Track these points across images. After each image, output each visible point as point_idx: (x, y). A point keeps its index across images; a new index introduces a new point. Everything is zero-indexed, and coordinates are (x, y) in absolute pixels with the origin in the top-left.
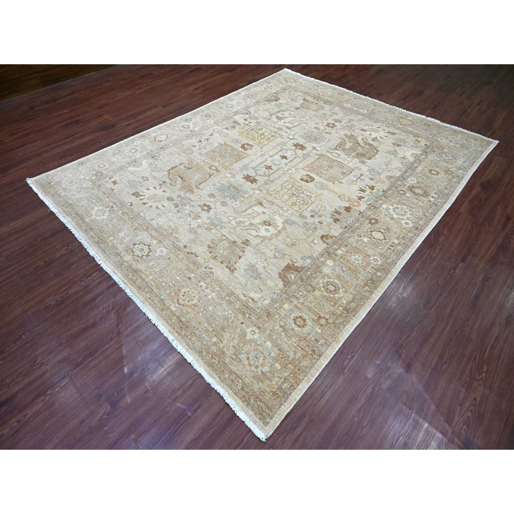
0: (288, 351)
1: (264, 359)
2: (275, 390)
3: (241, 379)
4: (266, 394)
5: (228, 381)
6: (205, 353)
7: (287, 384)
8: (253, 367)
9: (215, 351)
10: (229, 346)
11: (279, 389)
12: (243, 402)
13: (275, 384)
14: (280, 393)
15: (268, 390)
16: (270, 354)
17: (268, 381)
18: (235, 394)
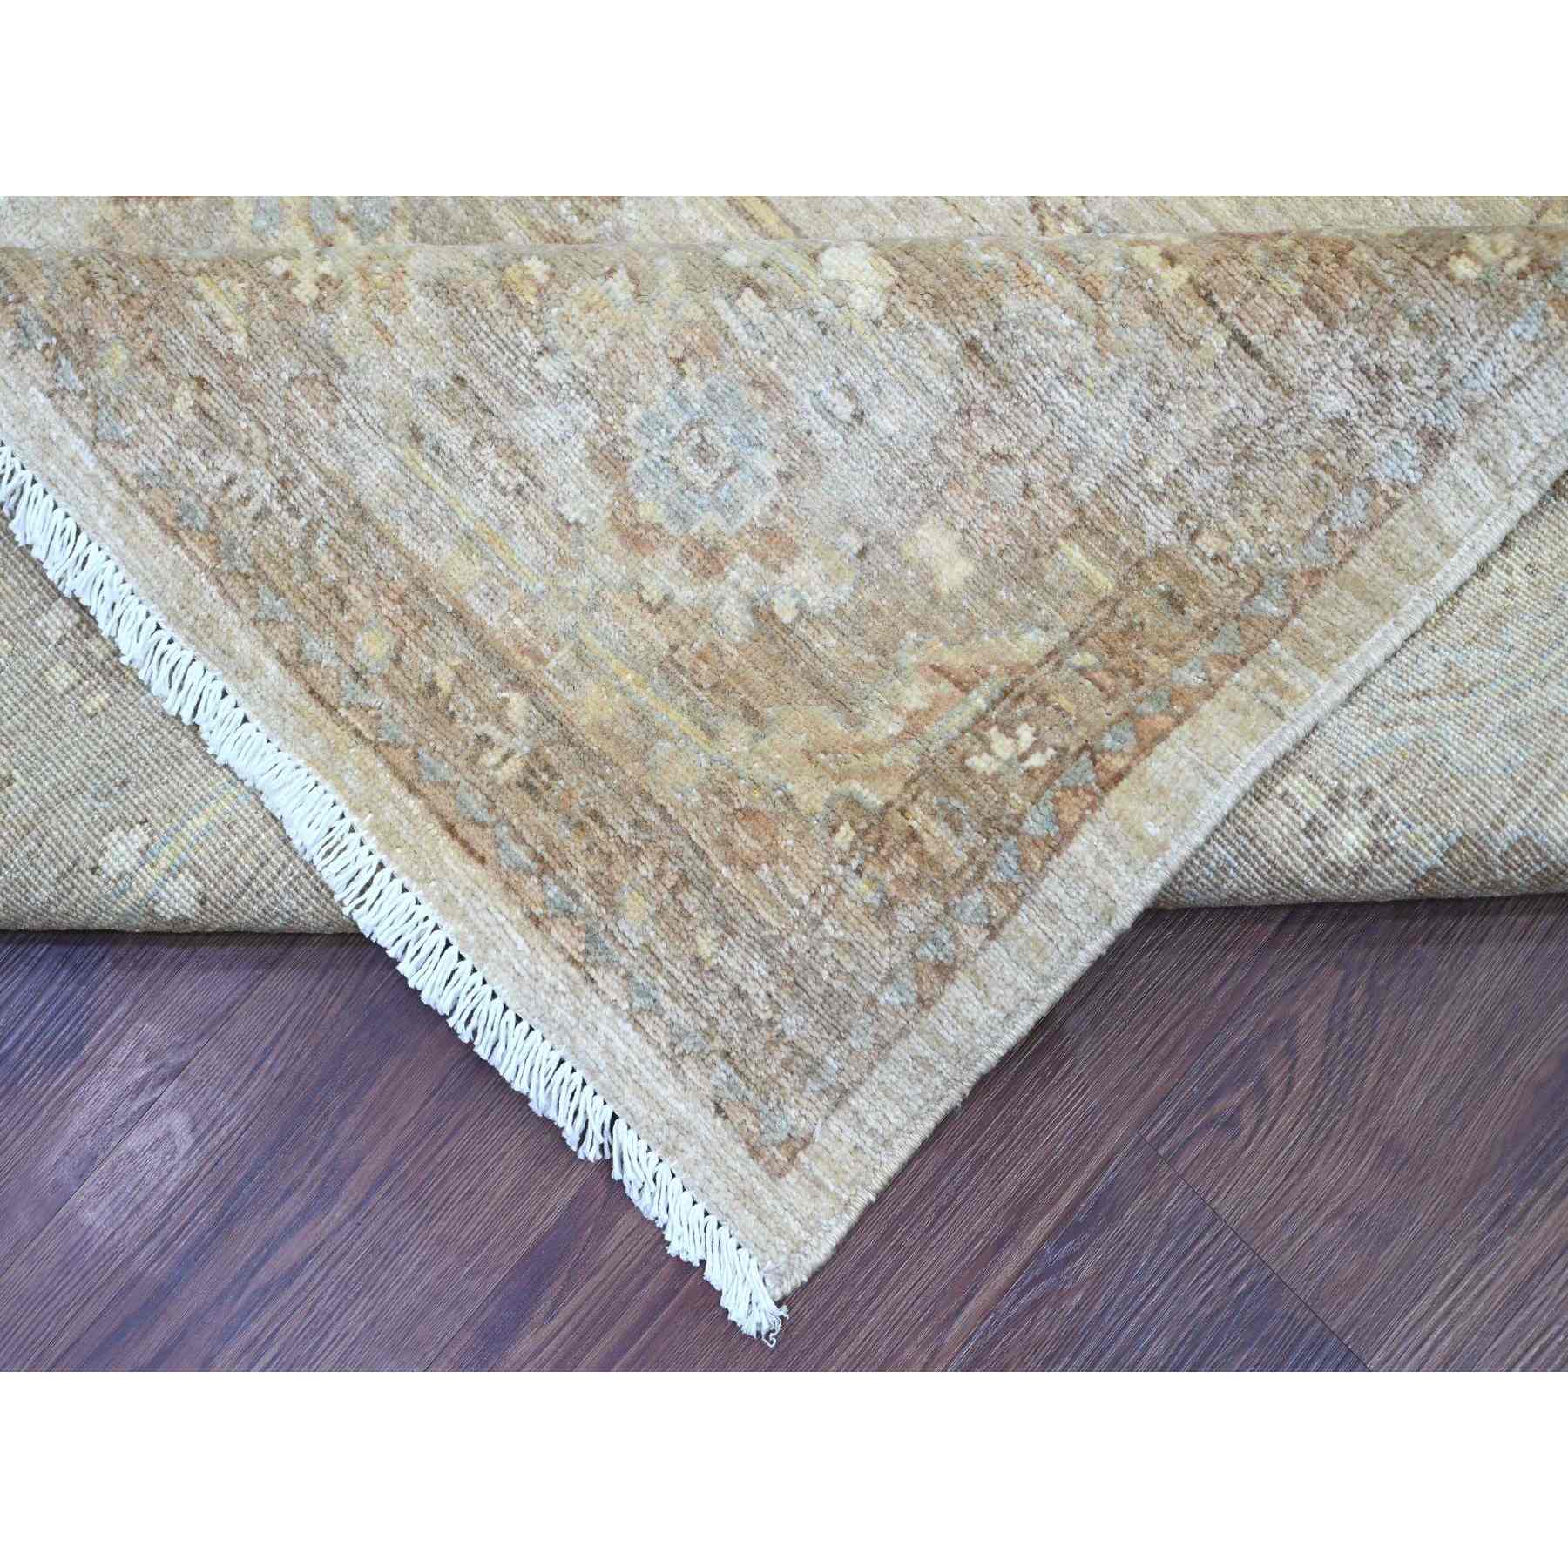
0: (1071, 376)
1: (785, 477)
2: (894, 789)
3: (522, 684)
4: (787, 842)
5: (379, 698)
6: (120, 355)
7: (1026, 734)
8: (671, 556)
9: (240, 340)
10: (399, 273)
11: (940, 782)
12: (537, 922)
13: (895, 741)
14: (939, 830)
15: (813, 795)
16: (859, 416)
17: (822, 711)
18: (451, 829)
